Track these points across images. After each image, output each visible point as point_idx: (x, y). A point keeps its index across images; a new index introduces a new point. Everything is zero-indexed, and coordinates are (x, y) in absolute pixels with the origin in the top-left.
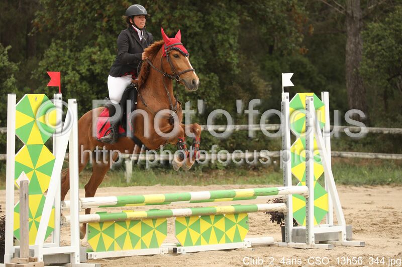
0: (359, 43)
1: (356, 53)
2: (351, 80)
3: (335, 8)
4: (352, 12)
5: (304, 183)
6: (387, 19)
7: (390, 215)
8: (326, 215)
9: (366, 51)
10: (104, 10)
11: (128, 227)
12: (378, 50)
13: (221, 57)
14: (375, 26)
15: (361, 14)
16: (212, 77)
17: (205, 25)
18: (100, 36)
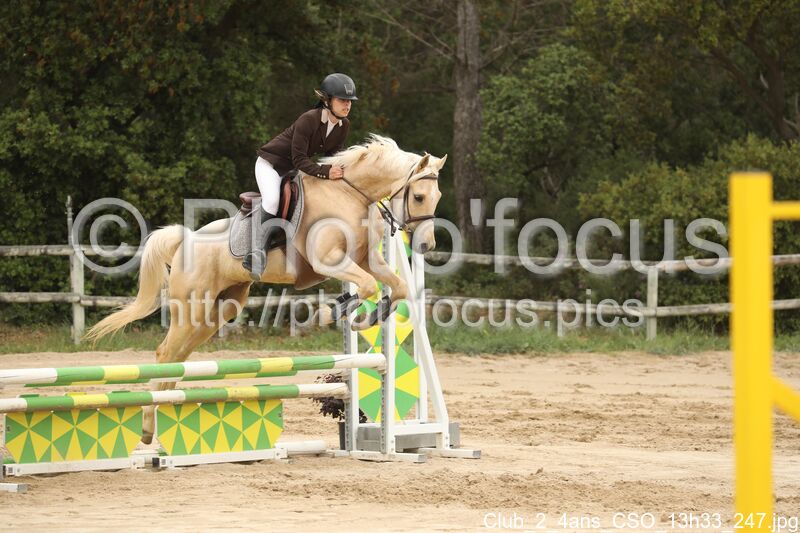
0: (476, 110)
1: (471, 126)
2: (462, 172)
3: (437, 50)
4: (466, 57)
5: (379, 349)
6: (524, 70)
7: (524, 404)
8: (416, 404)
9: (489, 124)
10: (39, 46)
11: (75, 422)
12: (509, 122)
13: (240, 131)
14: (503, 82)
15: (480, 60)
16: (225, 164)
17: (213, 73)
18: (32, 91)
